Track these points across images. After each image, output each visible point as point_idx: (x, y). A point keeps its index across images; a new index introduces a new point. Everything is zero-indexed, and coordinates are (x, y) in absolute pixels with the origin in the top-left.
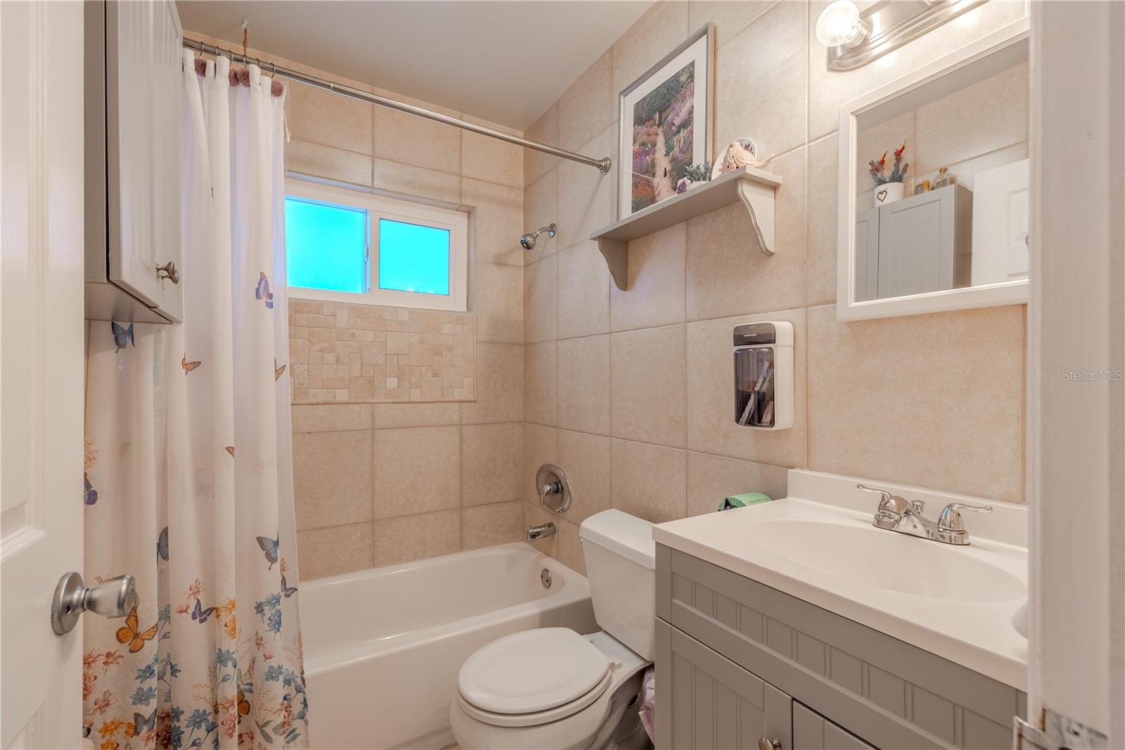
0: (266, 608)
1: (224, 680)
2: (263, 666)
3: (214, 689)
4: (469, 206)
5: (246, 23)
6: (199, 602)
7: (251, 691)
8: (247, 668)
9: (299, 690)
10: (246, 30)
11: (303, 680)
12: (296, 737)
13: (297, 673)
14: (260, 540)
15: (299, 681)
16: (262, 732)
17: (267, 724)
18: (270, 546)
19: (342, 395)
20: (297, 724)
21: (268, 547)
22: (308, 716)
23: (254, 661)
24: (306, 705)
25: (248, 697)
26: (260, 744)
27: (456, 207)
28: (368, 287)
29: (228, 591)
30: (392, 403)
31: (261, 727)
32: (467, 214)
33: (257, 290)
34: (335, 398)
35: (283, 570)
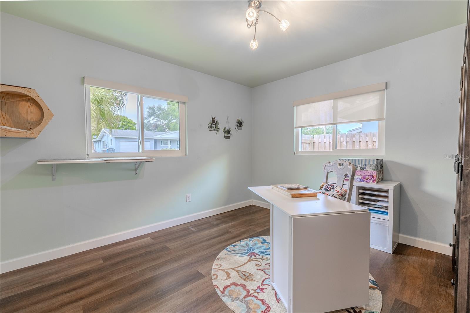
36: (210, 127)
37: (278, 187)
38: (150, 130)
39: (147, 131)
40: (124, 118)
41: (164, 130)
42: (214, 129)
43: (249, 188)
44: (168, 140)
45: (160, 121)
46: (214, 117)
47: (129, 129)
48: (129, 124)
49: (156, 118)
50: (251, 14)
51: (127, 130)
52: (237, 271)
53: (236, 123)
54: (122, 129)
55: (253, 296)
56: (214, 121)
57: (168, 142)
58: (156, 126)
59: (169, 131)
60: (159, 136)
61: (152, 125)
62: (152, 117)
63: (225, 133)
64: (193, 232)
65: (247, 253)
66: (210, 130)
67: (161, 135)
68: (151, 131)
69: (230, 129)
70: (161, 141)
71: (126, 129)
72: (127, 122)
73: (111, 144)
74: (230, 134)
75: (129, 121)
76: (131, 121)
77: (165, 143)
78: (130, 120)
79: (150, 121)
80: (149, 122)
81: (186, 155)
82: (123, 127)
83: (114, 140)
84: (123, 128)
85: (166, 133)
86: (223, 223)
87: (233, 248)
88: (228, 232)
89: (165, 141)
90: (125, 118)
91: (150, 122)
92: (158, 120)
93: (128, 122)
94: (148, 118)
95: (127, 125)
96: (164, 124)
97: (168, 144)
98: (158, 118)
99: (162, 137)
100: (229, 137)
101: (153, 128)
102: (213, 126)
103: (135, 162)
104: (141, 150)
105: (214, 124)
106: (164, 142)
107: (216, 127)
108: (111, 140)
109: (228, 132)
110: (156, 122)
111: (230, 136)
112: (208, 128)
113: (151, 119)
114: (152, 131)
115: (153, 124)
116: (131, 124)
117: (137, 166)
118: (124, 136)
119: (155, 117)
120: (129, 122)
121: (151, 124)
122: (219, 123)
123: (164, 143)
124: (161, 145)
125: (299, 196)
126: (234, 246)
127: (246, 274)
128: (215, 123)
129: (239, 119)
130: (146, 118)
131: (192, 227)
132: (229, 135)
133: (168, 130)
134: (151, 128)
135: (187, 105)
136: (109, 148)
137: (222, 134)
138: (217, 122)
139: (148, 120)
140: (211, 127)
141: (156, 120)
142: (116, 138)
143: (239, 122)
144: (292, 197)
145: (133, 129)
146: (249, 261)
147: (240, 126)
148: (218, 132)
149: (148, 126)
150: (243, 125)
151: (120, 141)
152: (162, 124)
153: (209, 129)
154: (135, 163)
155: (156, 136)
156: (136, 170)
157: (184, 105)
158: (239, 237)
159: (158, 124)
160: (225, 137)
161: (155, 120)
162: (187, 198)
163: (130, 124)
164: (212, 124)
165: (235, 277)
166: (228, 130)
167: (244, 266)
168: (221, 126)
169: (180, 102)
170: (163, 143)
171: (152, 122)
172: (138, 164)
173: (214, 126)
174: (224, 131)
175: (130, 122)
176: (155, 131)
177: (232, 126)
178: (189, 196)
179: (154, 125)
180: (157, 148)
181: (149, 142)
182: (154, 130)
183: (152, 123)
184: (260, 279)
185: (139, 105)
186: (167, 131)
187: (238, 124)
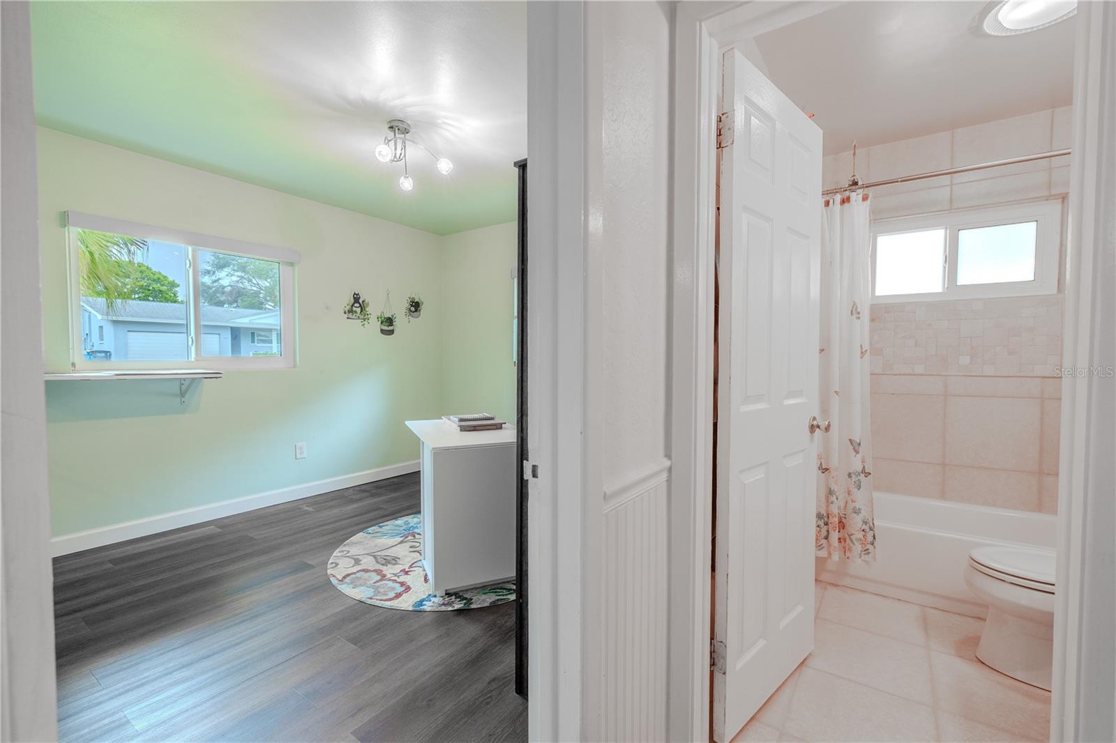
0: (853, 476)
1: (832, 503)
2: (851, 505)
3: (827, 507)
4: (1061, 194)
5: (855, 141)
6: (821, 463)
7: (845, 518)
8: (844, 506)
9: (871, 529)
10: (855, 146)
11: (873, 524)
12: (868, 553)
13: (870, 520)
14: (850, 440)
15: (871, 525)
16: (850, 538)
17: (852, 535)
18: (855, 445)
19: (919, 369)
20: (870, 546)
21: (855, 446)
22: (875, 544)
23: (847, 502)
24: (875, 538)
25: (844, 520)
26: (849, 544)
27: (1045, 198)
28: (946, 287)
29: (834, 462)
30: (965, 376)
31: (849, 536)
32: (1061, 200)
33: (852, 311)
34: (913, 371)
35: (863, 462)
36: (349, 312)
37: (449, 419)
38: (220, 304)
39: (211, 305)
40: (141, 269)
41: (262, 303)
42: (358, 315)
43: (407, 423)
44: (270, 330)
45: (250, 281)
46: (356, 293)
47: (155, 298)
48: (157, 286)
49: (239, 274)
50: (384, 153)
51: (149, 300)
52: (375, 557)
53: (407, 305)
54: (135, 299)
55: (390, 580)
56: (356, 299)
57: (271, 335)
58: (239, 292)
59: (274, 307)
60: (246, 320)
61: (226, 289)
62: (226, 270)
63: (382, 323)
64: (308, 513)
65: (401, 534)
66: (348, 318)
67: (252, 318)
68: (223, 306)
69: (392, 316)
70: (253, 334)
71: (145, 299)
72: (148, 280)
73: (101, 338)
74: (392, 325)
75: (157, 276)
76: (162, 278)
77: (264, 338)
78: (160, 273)
79: (219, 279)
80: (215, 281)
81: (294, 365)
82: (136, 293)
83: (109, 330)
84: (137, 296)
85: (268, 312)
86: (373, 495)
87: (380, 530)
88: (379, 509)
89: (261, 333)
90: (143, 268)
91: (220, 281)
92: (242, 277)
93: (154, 280)
94: (214, 273)
95: (151, 288)
96: (260, 288)
97: (271, 342)
98: (245, 272)
99: (253, 324)
100: (391, 332)
101: (229, 298)
102: (354, 309)
103: (180, 379)
104: (193, 355)
105: (357, 305)
106: (259, 335)
107: (361, 311)
108: (101, 327)
109: (390, 321)
110: (238, 282)
111: (393, 330)
112: (345, 313)
113: (222, 274)
114: (225, 306)
115: (229, 288)
116: (163, 285)
117: (184, 387)
118: (141, 317)
119: (236, 268)
120: (157, 281)
121: (224, 287)
122: (368, 304)
123: (260, 338)
124: (253, 341)
125: (473, 428)
126: (381, 527)
127: (388, 558)
128: (359, 303)
129: (413, 296)
130: (208, 272)
131: (307, 506)
132: (391, 328)
133: (273, 305)
134: (223, 298)
135: (296, 268)
136: (95, 349)
137: (374, 326)
138: (363, 301)
139: (214, 278)
140: (351, 311)
141: (238, 276)
142: (115, 322)
143: (413, 302)
144: (461, 430)
145: (167, 300)
146: (401, 542)
147: (416, 311)
148: (366, 322)
149: (215, 292)
150: (423, 308)
151: (129, 331)
152: (255, 289)
153: (346, 316)
154: (181, 381)
155: (238, 320)
156: (182, 394)
157: (291, 268)
158: (394, 515)
159: (244, 289)
160: (383, 331)
161: (234, 278)
162: (298, 451)
163: (159, 285)
164: (352, 306)
165: (368, 562)
166: (389, 318)
167: (389, 550)
168: (374, 310)
169: (282, 262)
170: (256, 338)
171: (225, 282)
172: (186, 383)
173: (359, 310)
174: (380, 319)
175: (159, 279)
176: (235, 306)
177: (399, 310)
178: (301, 448)
179: (231, 292)
180: (240, 353)
181: (218, 336)
182: (230, 303)
183: (225, 285)
184: (410, 562)
185: (190, 267)
186: (271, 308)
187: (412, 306)
